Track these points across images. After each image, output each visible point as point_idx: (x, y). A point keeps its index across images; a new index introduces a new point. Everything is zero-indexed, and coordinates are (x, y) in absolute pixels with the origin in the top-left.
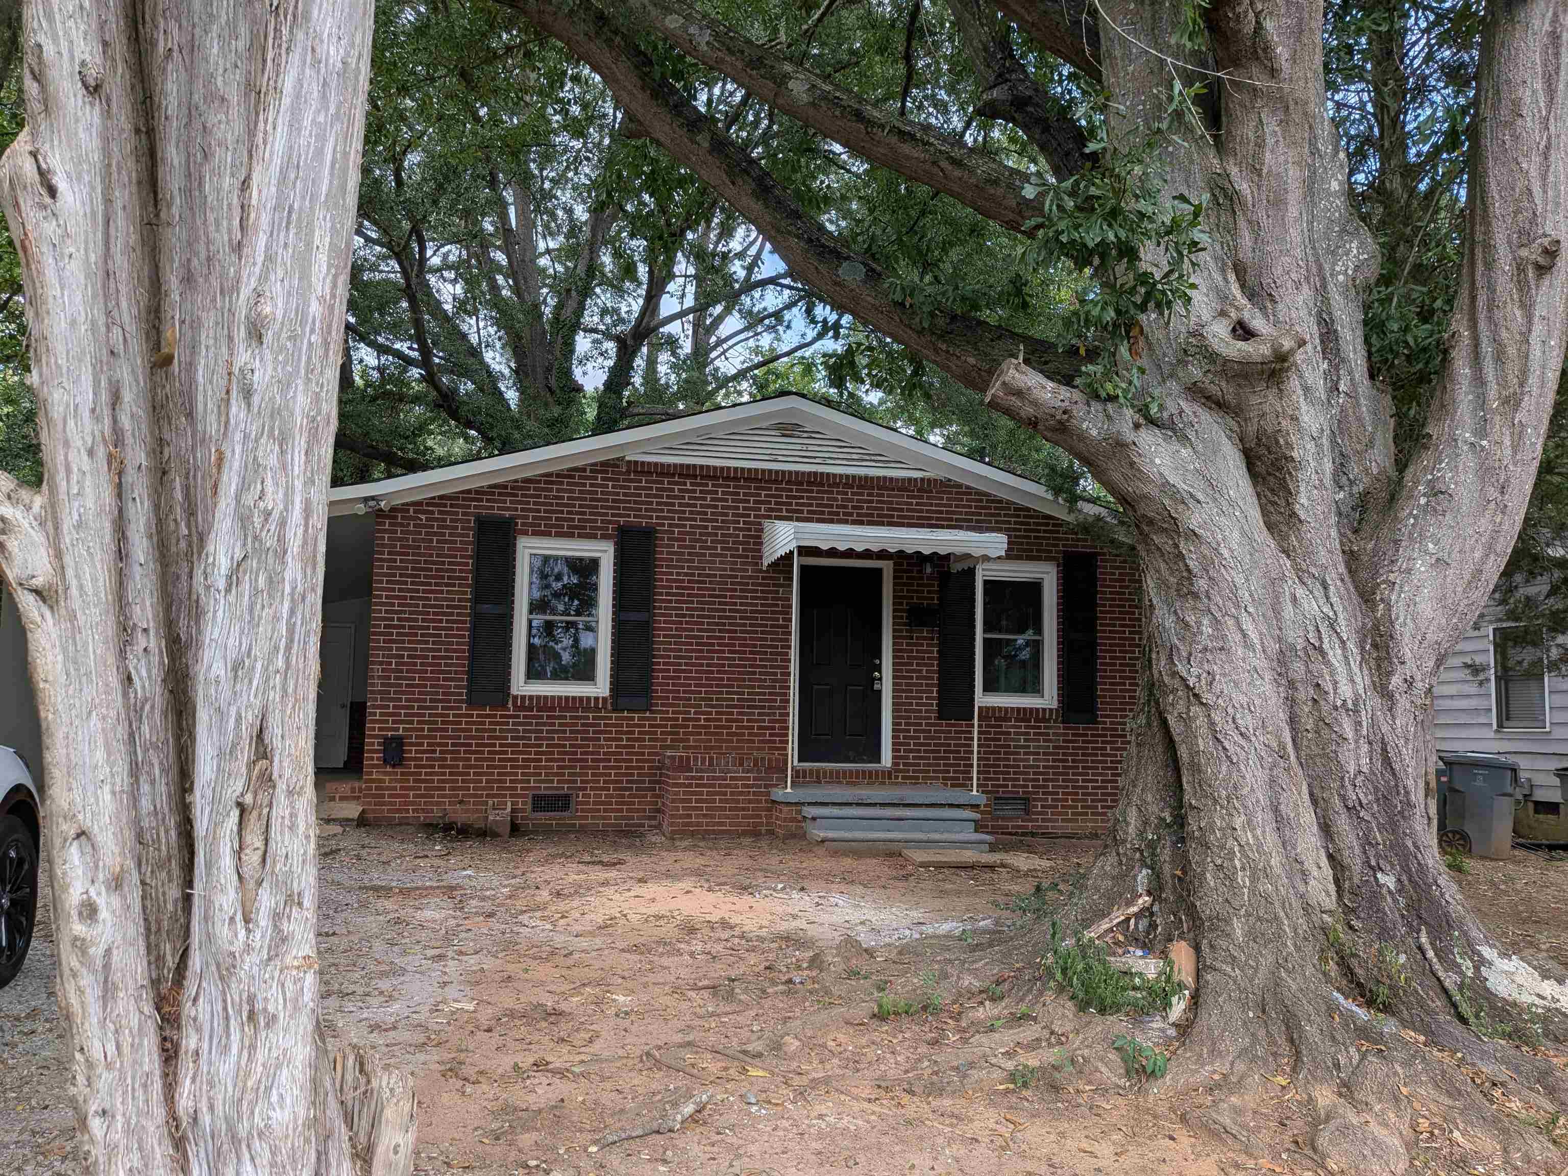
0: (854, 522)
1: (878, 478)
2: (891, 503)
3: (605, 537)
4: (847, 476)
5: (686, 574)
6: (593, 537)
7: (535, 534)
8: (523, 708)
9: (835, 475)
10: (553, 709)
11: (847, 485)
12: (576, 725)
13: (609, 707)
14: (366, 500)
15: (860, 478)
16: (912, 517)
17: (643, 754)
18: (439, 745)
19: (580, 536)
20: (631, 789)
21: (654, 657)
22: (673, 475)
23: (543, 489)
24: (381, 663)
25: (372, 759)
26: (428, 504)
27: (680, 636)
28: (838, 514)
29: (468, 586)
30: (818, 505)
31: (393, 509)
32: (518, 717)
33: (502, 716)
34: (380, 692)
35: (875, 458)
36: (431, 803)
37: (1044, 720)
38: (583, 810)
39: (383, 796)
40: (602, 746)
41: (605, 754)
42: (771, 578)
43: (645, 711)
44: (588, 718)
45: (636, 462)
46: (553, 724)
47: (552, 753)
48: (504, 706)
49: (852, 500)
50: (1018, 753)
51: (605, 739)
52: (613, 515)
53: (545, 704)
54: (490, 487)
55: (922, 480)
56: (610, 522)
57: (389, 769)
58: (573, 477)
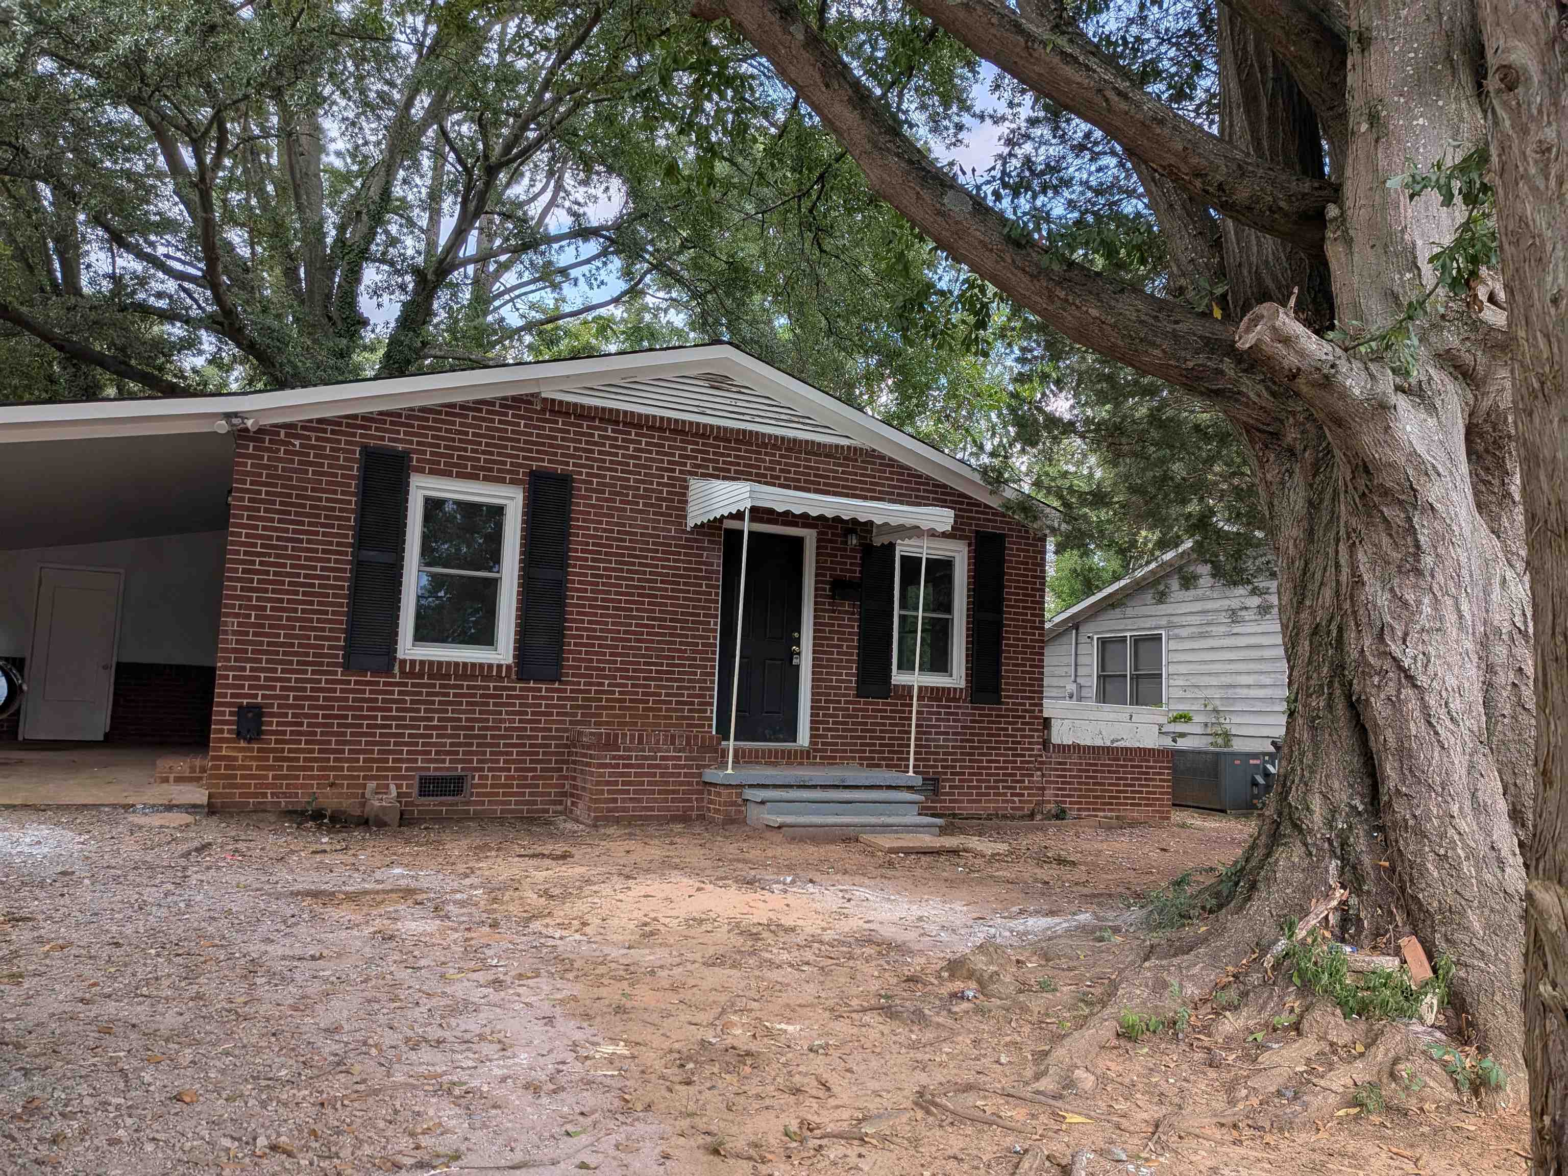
0: (781, 486)
1: (807, 442)
2: (818, 469)
3: (513, 482)
4: (776, 437)
5: (605, 530)
6: (501, 481)
7: (432, 472)
8: (412, 674)
9: (764, 435)
10: (447, 676)
11: (774, 447)
12: (474, 695)
13: (514, 677)
14: (228, 416)
15: (789, 440)
16: (837, 486)
17: (550, 730)
18: (307, 716)
19: (486, 479)
20: (535, 770)
21: (566, 620)
22: (593, 419)
23: (443, 422)
24: (237, 615)
25: (221, 731)
26: (304, 428)
27: (596, 599)
28: (765, 476)
29: (349, 528)
30: (745, 465)
31: (261, 431)
32: (406, 685)
33: (385, 684)
34: (235, 651)
35: (804, 420)
36: (296, 786)
37: (955, 700)
38: (478, 794)
39: (235, 777)
40: (504, 721)
41: (506, 729)
42: (696, 541)
43: (553, 681)
44: (488, 688)
45: (553, 400)
46: (448, 695)
47: (445, 728)
48: (389, 672)
49: (779, 463)
50: (930, 733)
51: (507, 713)
52: (524, 458)
53: (438, 670)
54: (381, 413)
55: (849, 447)
56: (521, 466)
57: (243, 744)
58: (480, 410)
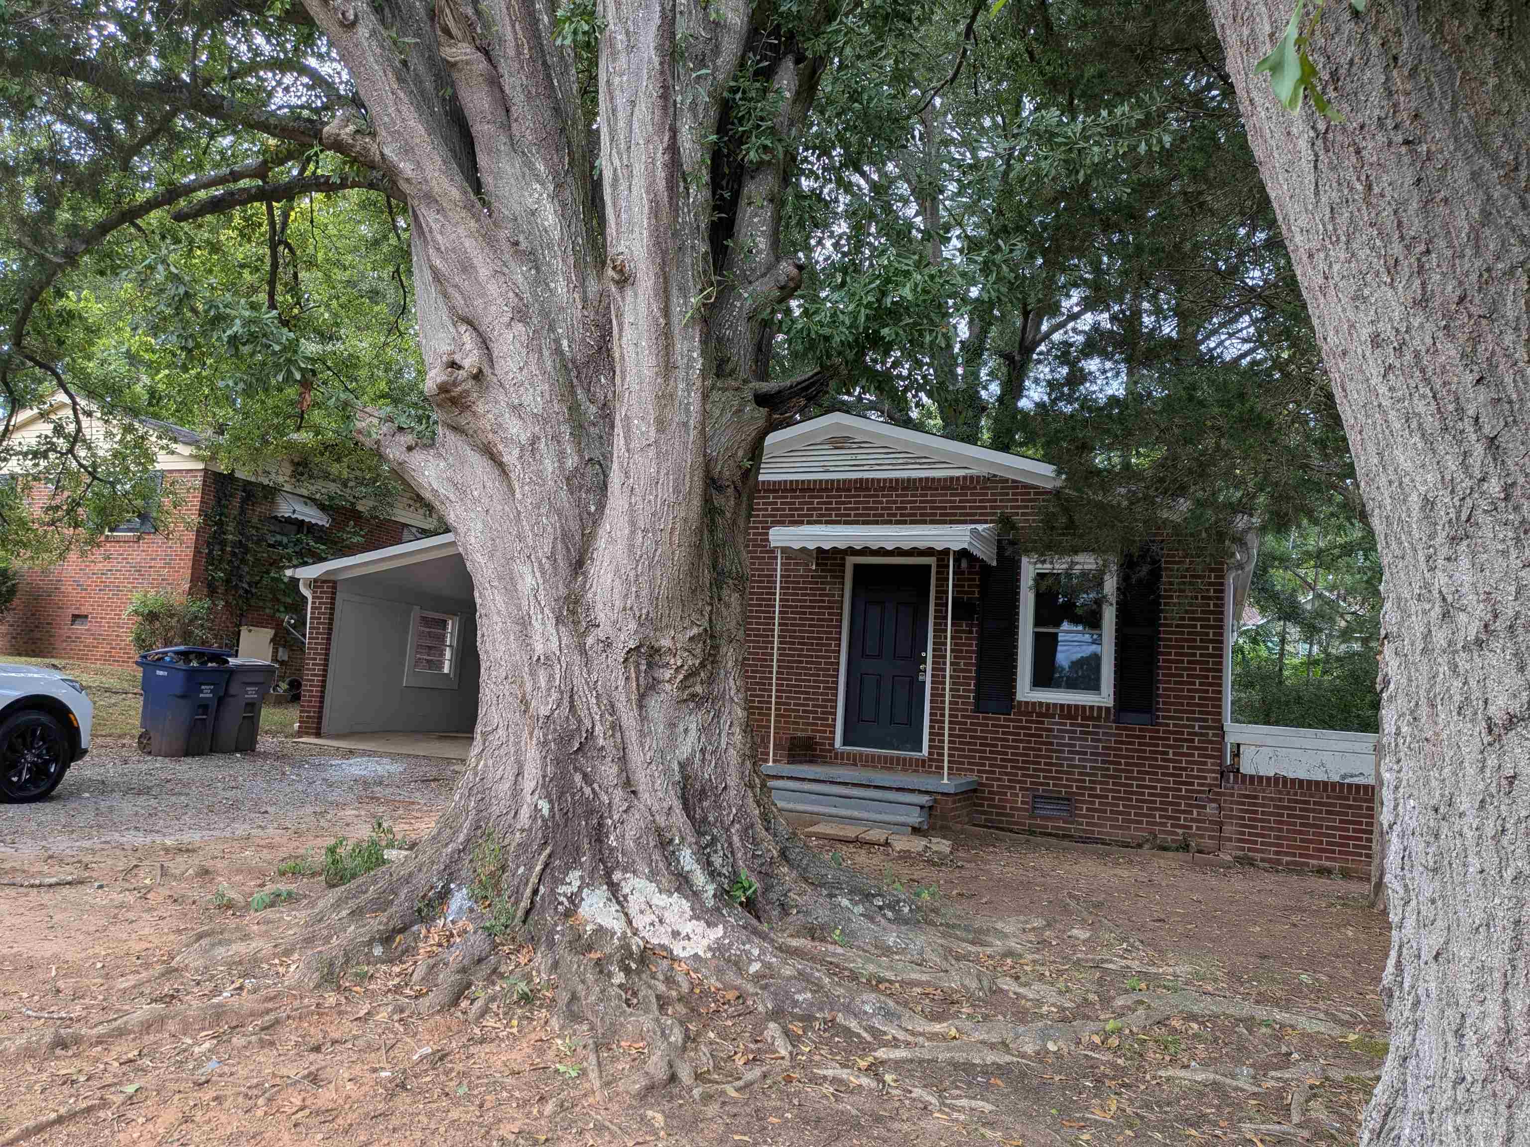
0: (898, 522)
1: (921, 479)
2: (934, 502)
4: (891, 480)
9: (879, 480)
11: (891, 488)
15: (903, 480)
16: (955, 515)
28: (882, 515)
30: (864, 509)
35: (920, 461)
42: (820, 577)
49: (895, 502)
55: (965, 478)
